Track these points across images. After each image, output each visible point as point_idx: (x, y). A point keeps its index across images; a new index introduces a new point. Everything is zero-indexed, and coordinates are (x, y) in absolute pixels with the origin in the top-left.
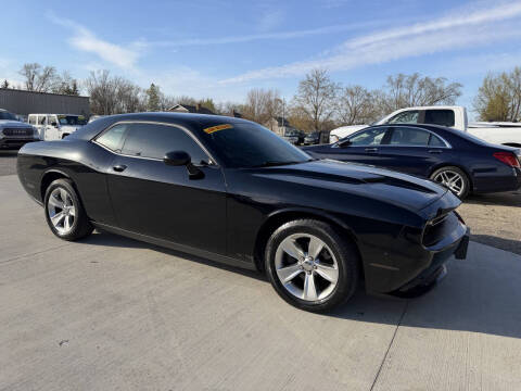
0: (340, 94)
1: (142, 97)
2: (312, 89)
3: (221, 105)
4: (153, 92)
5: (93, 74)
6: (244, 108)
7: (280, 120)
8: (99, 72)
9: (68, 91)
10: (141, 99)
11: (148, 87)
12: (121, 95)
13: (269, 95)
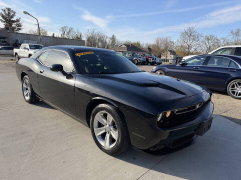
0: (201, 39)
1: (108, 41)
2: (187, 36)
3: (143, 44)
4: (113, 38)
5: (88, 30)
6: (154, 46)
7: (170, 51)
8: (91, 29)
9: (78, 38)
10: (108, 42)
11: (111, 36)
12: (100, 40)
13: (166, 39)
